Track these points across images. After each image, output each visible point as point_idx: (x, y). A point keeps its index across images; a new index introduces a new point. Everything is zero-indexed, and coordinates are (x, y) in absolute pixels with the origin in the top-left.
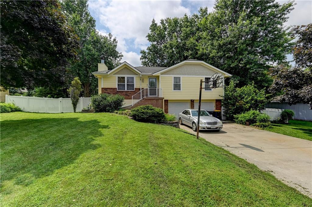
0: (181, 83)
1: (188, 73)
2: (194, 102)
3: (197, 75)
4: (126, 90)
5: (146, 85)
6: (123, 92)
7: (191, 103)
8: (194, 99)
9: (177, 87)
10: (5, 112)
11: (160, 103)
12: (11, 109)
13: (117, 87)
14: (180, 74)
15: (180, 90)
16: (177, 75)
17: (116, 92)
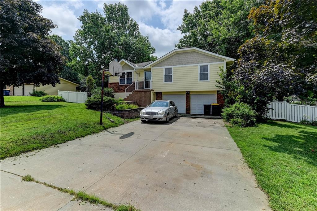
0: (172, 74)
1: (180, 63)
2: (189, 95)
3: (190, 63)
4: (126, 84)
5: (142, 79)
6: (123, 86)
7: (186, 95)
8: (190, 91)
9: (168, 78)
10: (53, 102)
11: (148, 95)
12: (58, 99)
13: (119, 82)
14: (171, 65)
15: (171, 81)
16: (169, 66)
17: (118, 86)
